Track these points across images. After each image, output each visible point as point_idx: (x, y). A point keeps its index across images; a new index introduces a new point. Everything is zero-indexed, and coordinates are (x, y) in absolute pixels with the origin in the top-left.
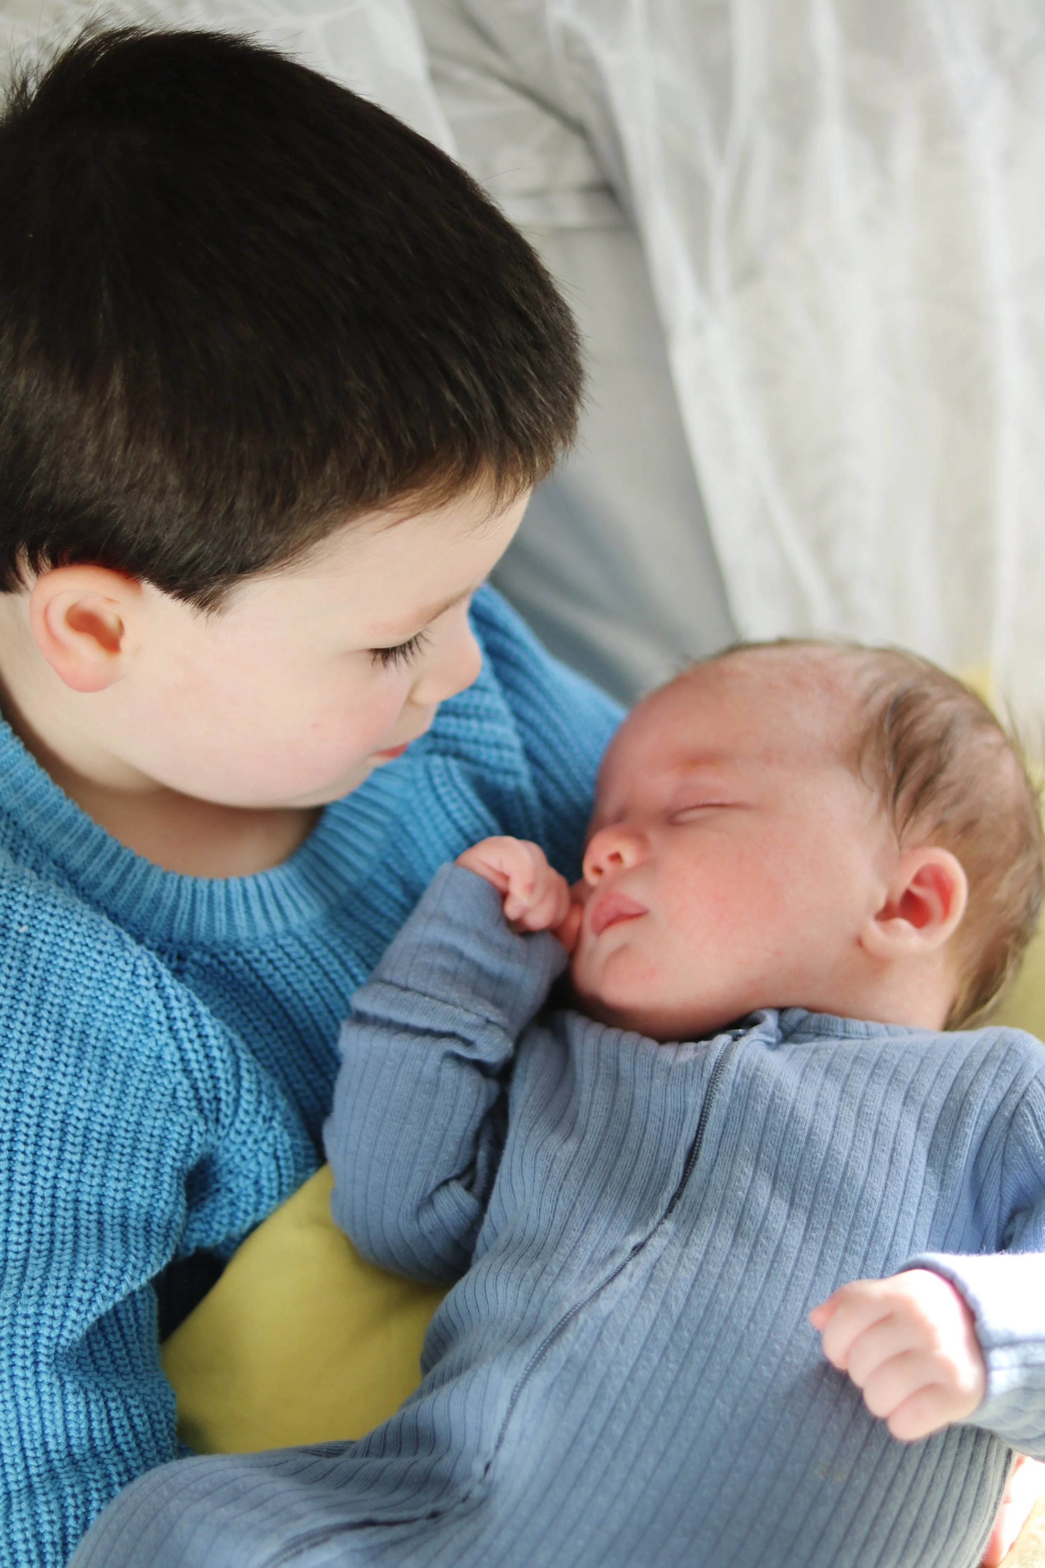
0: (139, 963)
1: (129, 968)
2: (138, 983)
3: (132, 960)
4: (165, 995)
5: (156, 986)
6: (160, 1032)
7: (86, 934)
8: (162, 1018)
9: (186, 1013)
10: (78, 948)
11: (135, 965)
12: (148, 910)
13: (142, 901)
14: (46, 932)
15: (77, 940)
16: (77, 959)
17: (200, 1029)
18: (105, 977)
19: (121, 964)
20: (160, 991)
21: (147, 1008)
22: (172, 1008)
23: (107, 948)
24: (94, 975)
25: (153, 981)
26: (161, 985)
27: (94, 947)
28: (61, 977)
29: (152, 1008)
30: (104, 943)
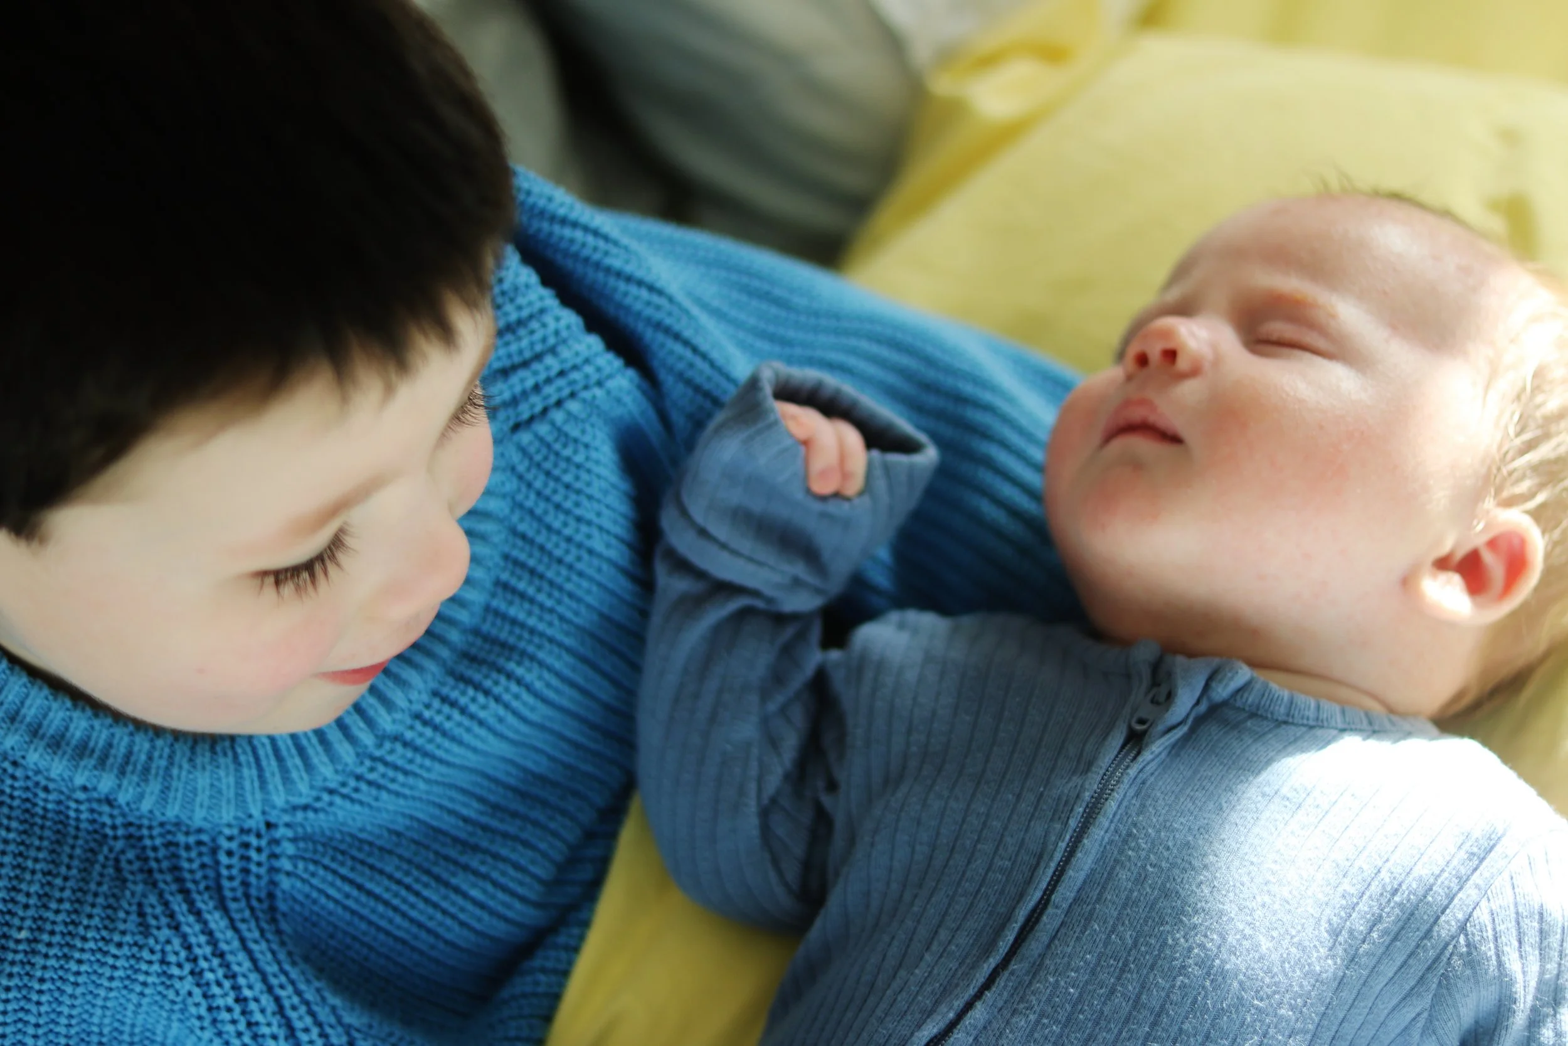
0: (168, 948)
1: (157, 957)
2: (169, 972)
3: (158, 948)
4: (203, 981)
5: (192, 973)
6: (202, 1028)
7: (100, 926)
8: (203, 1011)
9: (230, 1001)
10: (91, 945)
11: (163, 952)
12: (211, 797)
13: (200, 791)
14: (52, 933)
15: (90, 935)
16: (93, 958)
17: (248, 1016)
18: (129, 972)
19: (146, 954)
20: (197, 977)
21: (184, 1002)
22: (213, 996)
23: (128, 939)
24: (117, 974)
25: (188, 967)
26: (197, 970)
27: (111, 940)
28: (76, 984)
29: (190, 1001)
30: (123, 933)
